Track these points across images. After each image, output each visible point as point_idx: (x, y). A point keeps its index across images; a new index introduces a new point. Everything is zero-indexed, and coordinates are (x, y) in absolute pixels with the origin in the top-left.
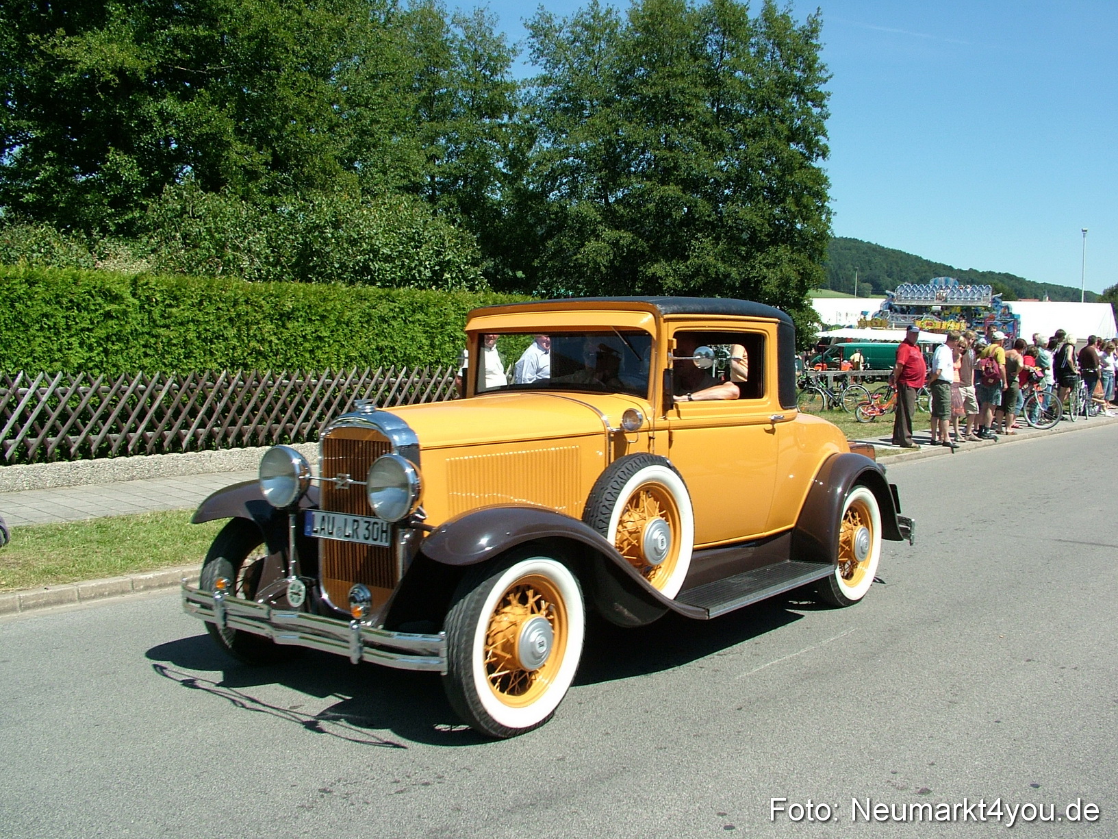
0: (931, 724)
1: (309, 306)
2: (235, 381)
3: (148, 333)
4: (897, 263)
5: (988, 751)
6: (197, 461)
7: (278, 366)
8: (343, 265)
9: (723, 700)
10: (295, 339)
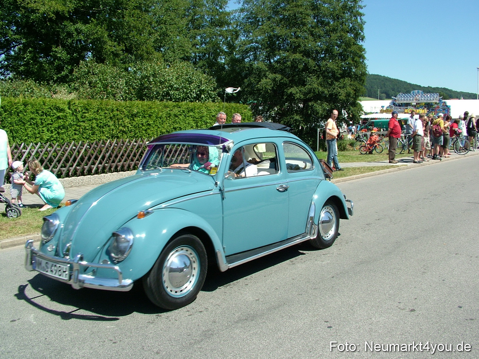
0: (415, 282)
1: (144, 111)
2: (113, 144)
3: (76, 125)
4: (396, 85)
5: (440, 293)
6: (99, 179)
7: (132, 137)
8: (158, 93)
9: (326, 273)
10: (138, 125)
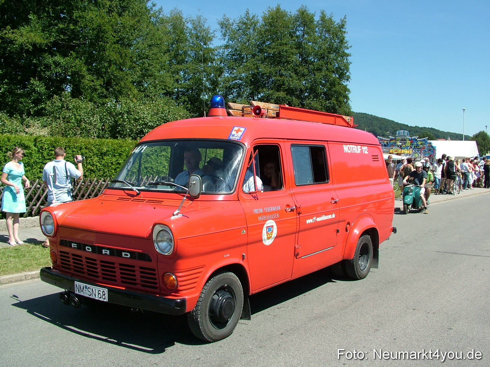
1: (114, 150)
2: (80, 183)
3: (42, 163)
4: (384, 123)
7: (100, 176)
8: (131, 130)
9: (276, 330)
10: (108, 164)
